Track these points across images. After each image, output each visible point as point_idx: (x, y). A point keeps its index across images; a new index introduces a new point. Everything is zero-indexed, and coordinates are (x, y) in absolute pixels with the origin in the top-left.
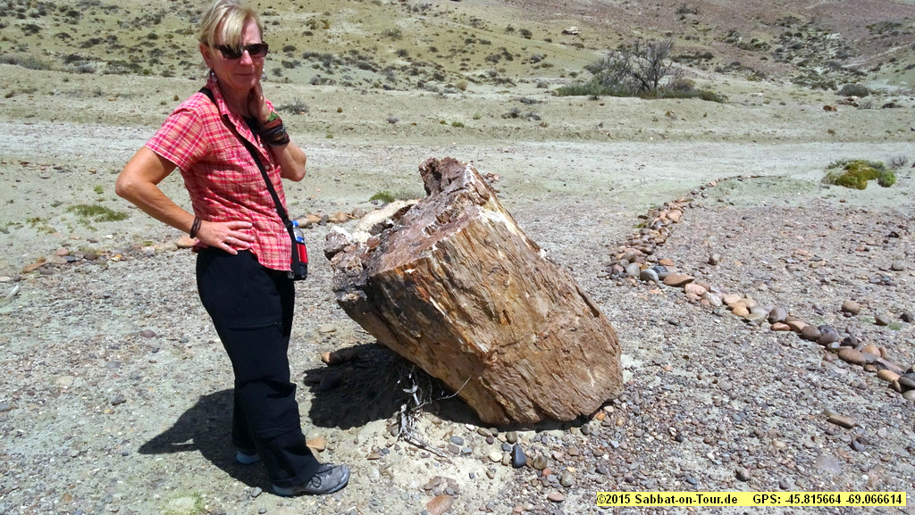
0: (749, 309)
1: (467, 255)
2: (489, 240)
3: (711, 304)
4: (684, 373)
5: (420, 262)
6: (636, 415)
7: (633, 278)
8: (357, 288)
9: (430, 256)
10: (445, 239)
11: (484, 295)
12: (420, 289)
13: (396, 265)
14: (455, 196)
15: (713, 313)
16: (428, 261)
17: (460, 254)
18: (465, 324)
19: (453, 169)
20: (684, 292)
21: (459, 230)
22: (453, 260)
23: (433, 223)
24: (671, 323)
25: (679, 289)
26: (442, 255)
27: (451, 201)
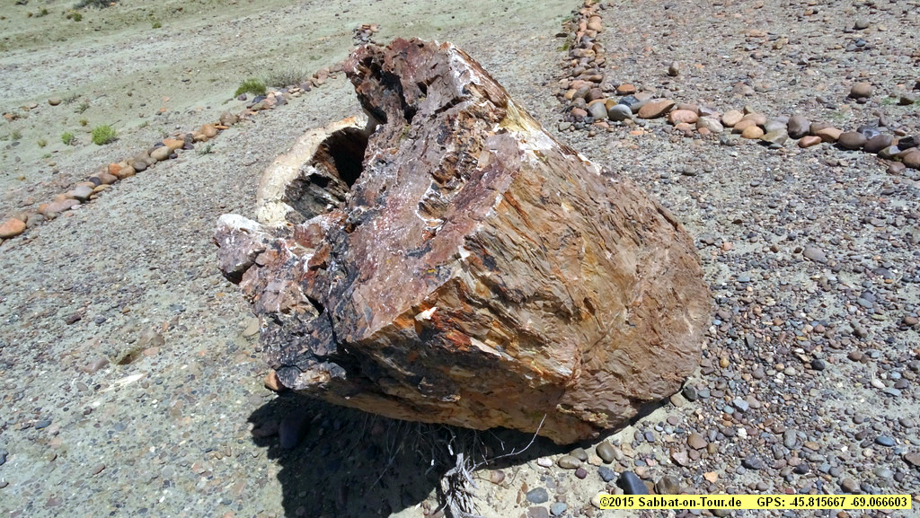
0: (761, 126)
1: (520, 239)
2: (546, 192)
3: (712, 132)
4: (749, 248)
5: (442, 291)
6: (734, 339)
7: (602, 120)
8: (321, 359)
9: (458, 272)
10: (479, 227)
11: (557, 292)
12: (451, 335)
13: (393, 310)
14: (451, 121)
15: (722, 143)
16: (457, 283)
17: (509, 244)
18: (532, 352)
19: (421, 62)
20: (670, 123)
21: (499, 199)
22: (499, 260)
23: (430, 190)
24: (685, 174)
25: (661, 120)
26: (480, 261)
27: (447, 135)
